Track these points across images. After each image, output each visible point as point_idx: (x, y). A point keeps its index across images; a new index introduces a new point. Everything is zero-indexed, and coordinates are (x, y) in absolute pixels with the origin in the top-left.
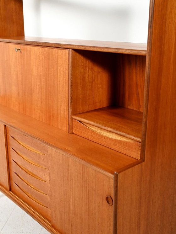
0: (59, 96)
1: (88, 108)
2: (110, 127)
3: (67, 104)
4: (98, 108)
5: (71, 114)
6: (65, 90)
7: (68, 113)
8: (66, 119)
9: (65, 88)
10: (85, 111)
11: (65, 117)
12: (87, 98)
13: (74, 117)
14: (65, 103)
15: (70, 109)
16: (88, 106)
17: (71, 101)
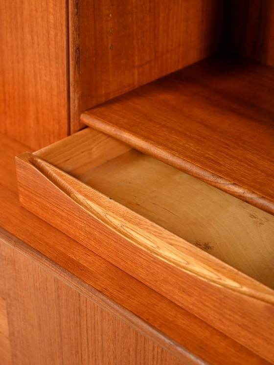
0: (28, 37)
1: (135, 78)
2: (238, 182)
3: (61, 72)
4: (169, 72)
5: (79, 106)
6: (51, 17)
7: (64, 101)
8: (59, 122)
9: (51, 10)
10: (127, 89)
11: (56, 113)
12: (135, 42)
13: (86, 119)
14: (53, 63)
15: (72, 90)
16: (136, 72)
17: (77, 62)
